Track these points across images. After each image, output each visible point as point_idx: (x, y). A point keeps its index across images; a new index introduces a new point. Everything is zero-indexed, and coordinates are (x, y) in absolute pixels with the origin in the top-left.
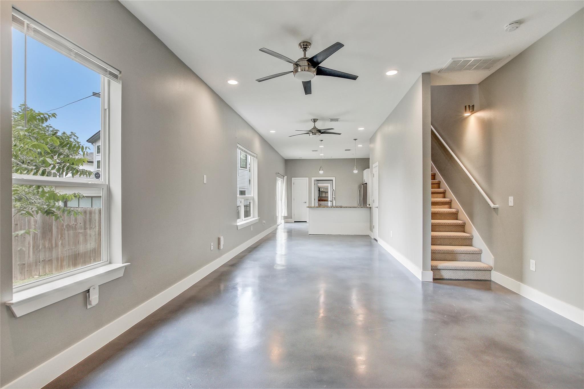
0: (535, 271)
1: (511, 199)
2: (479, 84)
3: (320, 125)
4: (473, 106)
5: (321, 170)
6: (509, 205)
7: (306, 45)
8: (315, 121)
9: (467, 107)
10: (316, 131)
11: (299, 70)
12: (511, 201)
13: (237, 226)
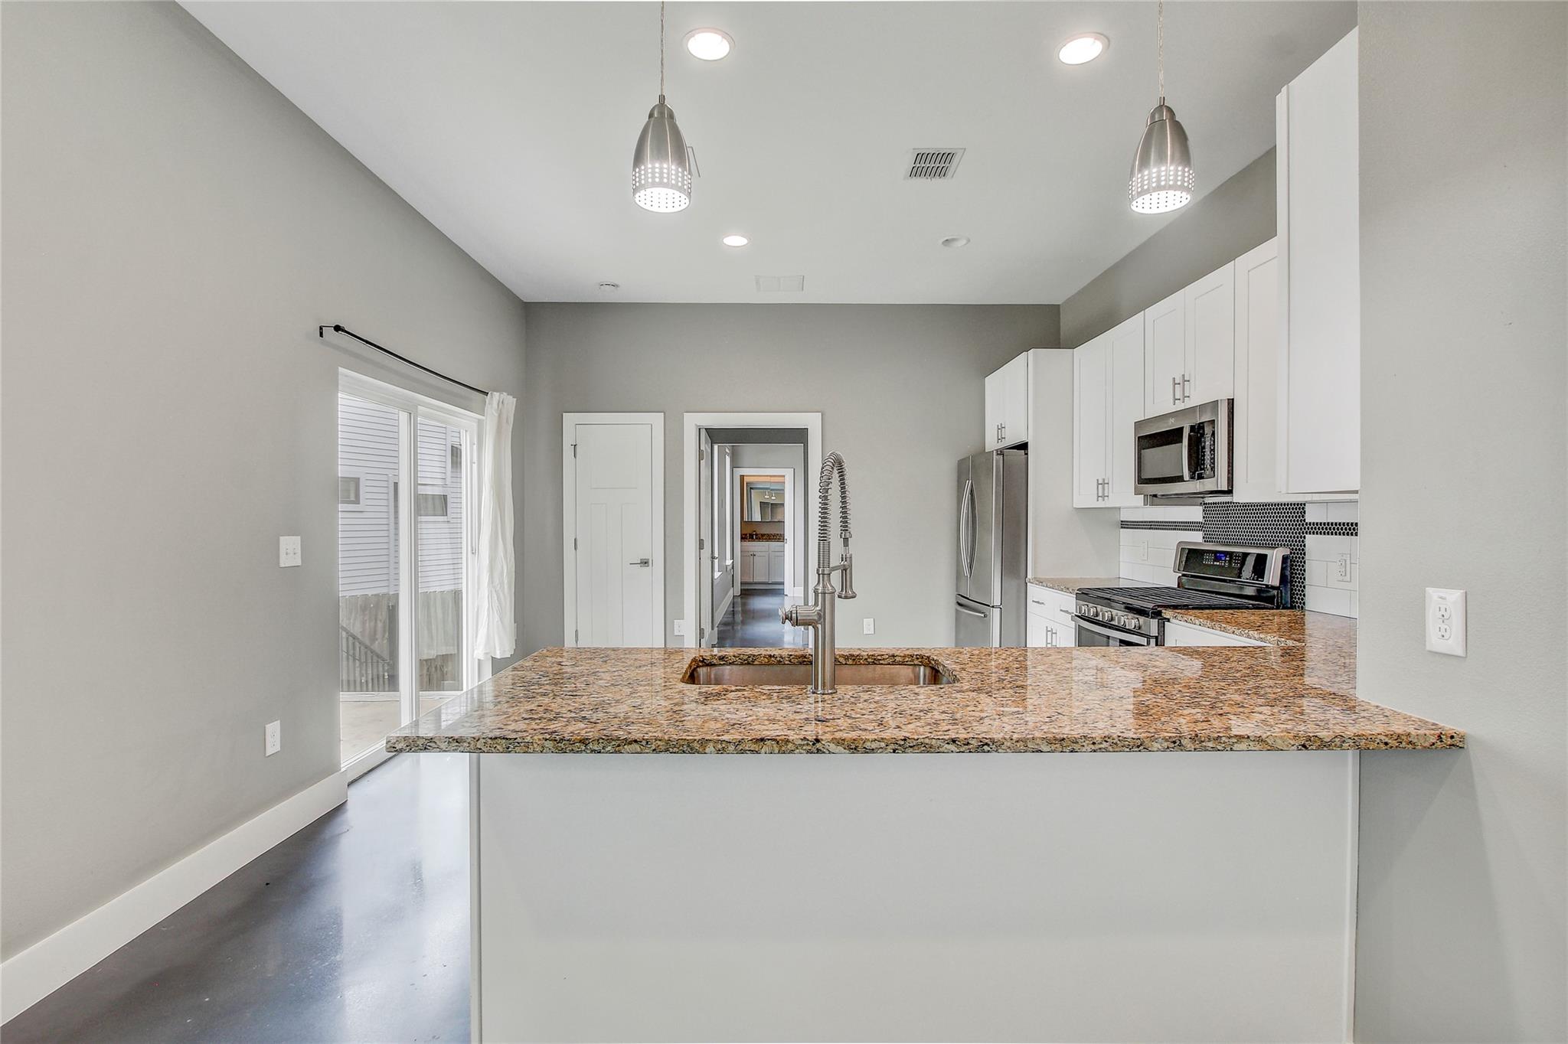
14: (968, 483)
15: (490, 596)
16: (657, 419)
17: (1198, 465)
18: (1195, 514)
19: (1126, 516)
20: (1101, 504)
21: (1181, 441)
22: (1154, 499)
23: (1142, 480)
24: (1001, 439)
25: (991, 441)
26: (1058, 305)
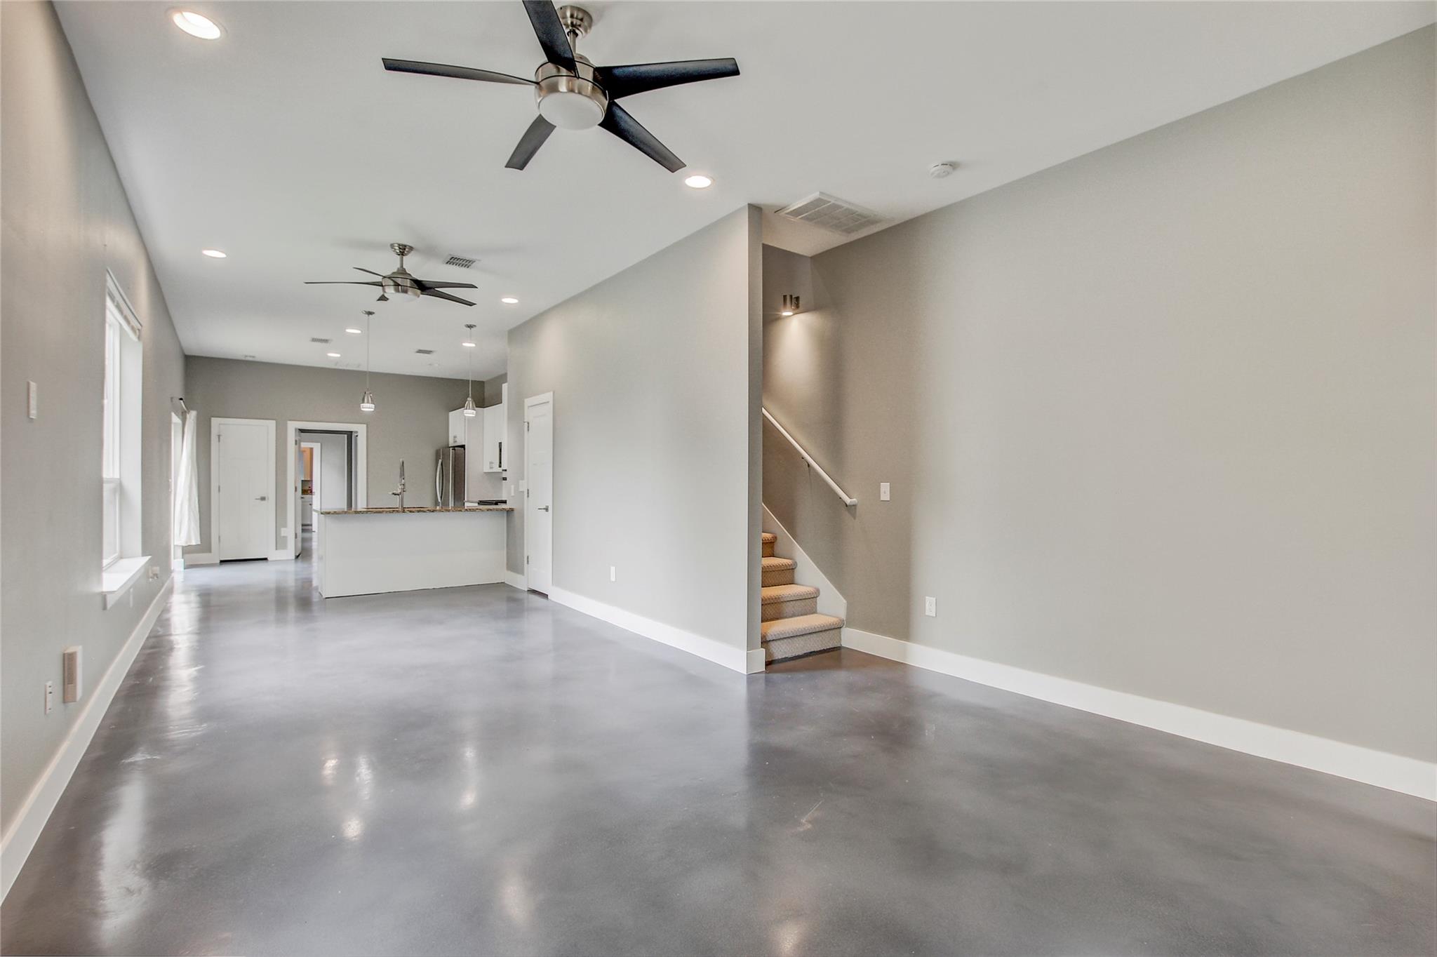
0: (934, 615)
1: (885, 488)
2: (811, 258)
3: (418, 267)
4: (797, 298)
5: (368, 402)
6: (882, 499)
7: (582, 20)
8: (403, 250)
9: (788, 298)
10: (408, 283)
11: (563, 87)
12: (885, 491)
13: (104, 596)
14: (440, 461)
15: (189, 513)
16: (272, 424)
20: (491, 471)
24: (455, 442)
25: (451, 444)
26: (483, 382)
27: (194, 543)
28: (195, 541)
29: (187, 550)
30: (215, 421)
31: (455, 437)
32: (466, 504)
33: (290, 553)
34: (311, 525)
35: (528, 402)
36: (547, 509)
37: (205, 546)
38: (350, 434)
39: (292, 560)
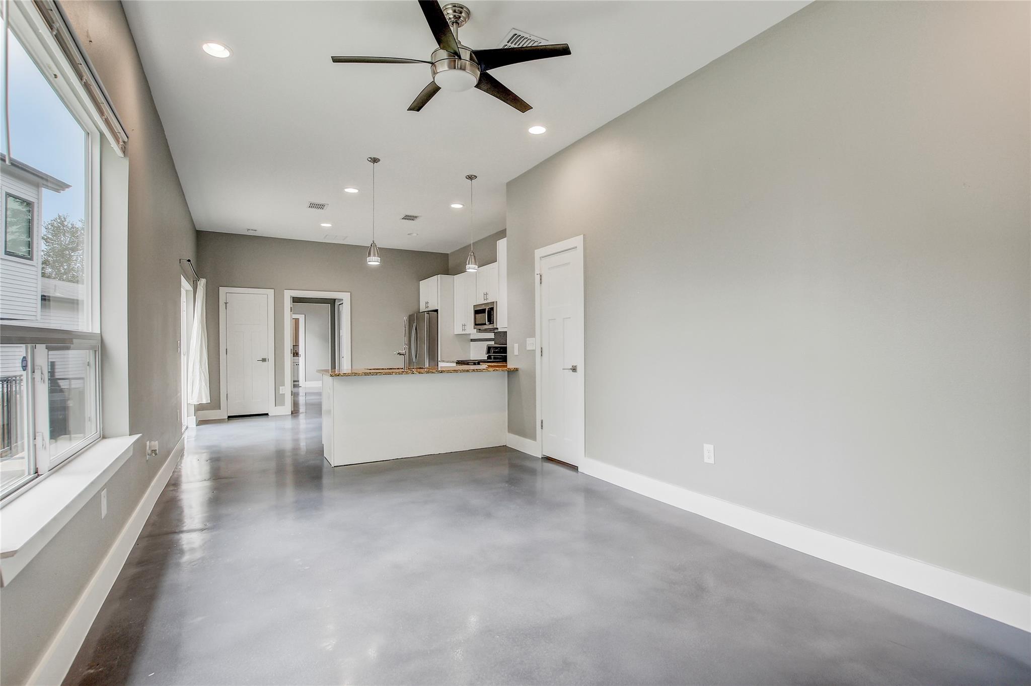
14: (415, 325)
15: (200, 373)
16: (271, 292)
17: (491, 320)
18: (492, 335)
19: (472, 337)
20: (464, 333)
21: (485, 313)
22: (480, 331)
23: (476, 324)
24: (427, 307)
25: (423, 308)
26: (448, 254)
27: (204, 401)
28: (205, 400)
29: (200, 408)
30: (222, 290)
31: (427, 303)
32: (441, 364)
33: (287, 408)
34: (299, 381)
35: (538, 253)
36: (574, 369)
37: (215, 403)
38: (332, 302)
39: (289, 415)
